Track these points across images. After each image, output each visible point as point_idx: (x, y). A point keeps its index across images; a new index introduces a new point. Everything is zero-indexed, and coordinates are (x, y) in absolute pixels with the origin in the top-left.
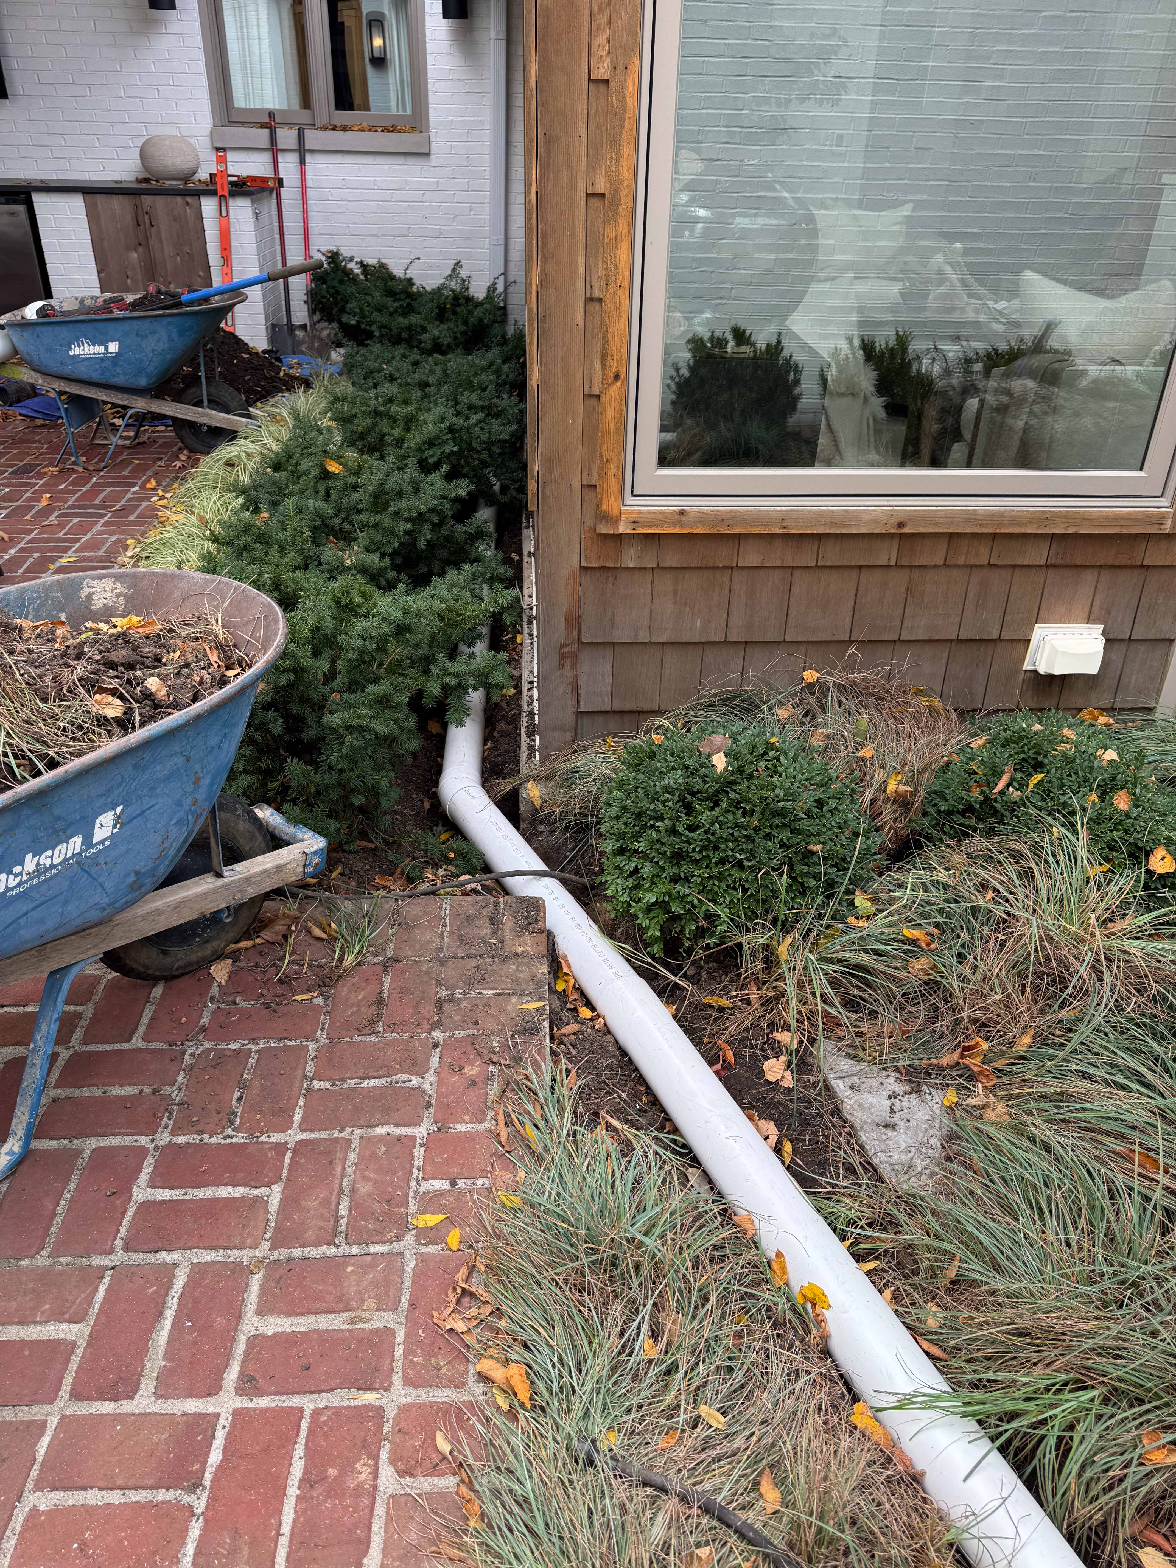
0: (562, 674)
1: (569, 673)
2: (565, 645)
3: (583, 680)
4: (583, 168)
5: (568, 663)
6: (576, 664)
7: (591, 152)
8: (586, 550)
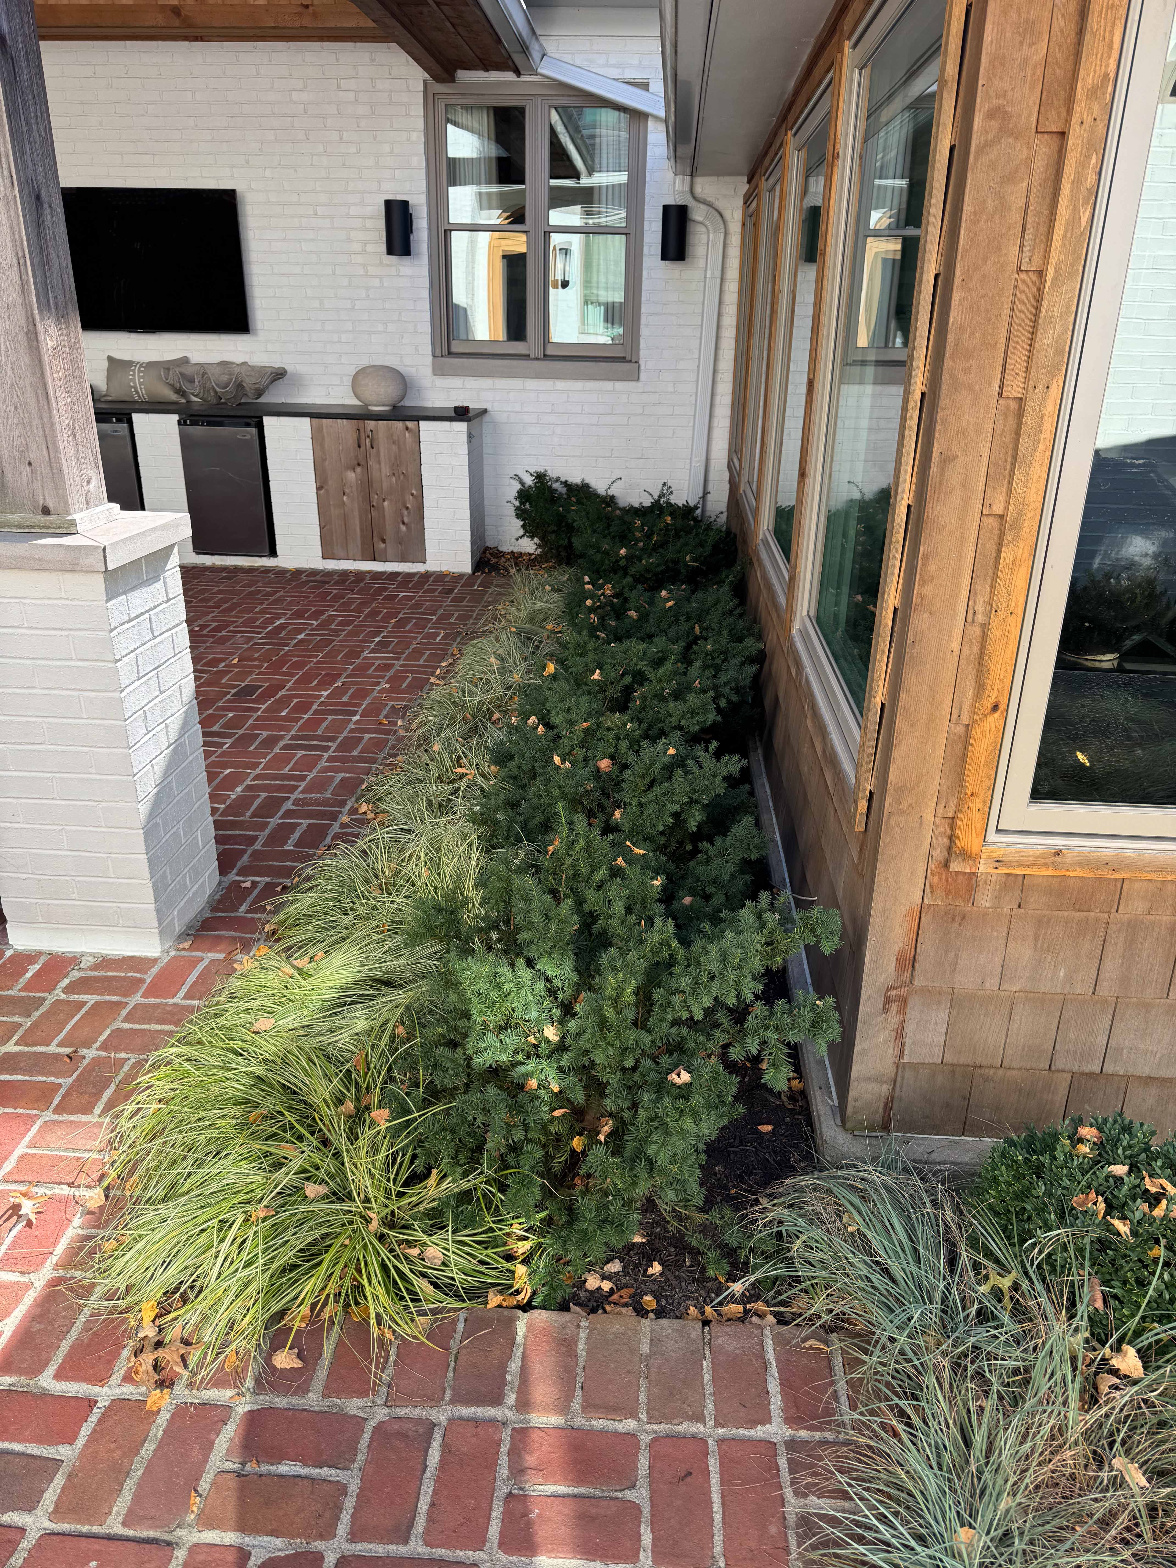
0: (886, 1020)
1: (894, 1019)
2: (892, 988)
3: (909, 1028)
4: (981, 488)
5: (894, 1007)
6: (902, 1010)
7: (992, 472)
8: (932, 886)
